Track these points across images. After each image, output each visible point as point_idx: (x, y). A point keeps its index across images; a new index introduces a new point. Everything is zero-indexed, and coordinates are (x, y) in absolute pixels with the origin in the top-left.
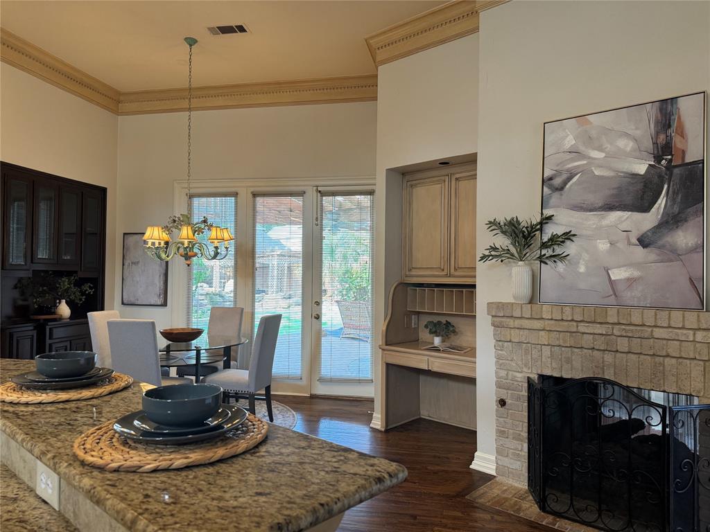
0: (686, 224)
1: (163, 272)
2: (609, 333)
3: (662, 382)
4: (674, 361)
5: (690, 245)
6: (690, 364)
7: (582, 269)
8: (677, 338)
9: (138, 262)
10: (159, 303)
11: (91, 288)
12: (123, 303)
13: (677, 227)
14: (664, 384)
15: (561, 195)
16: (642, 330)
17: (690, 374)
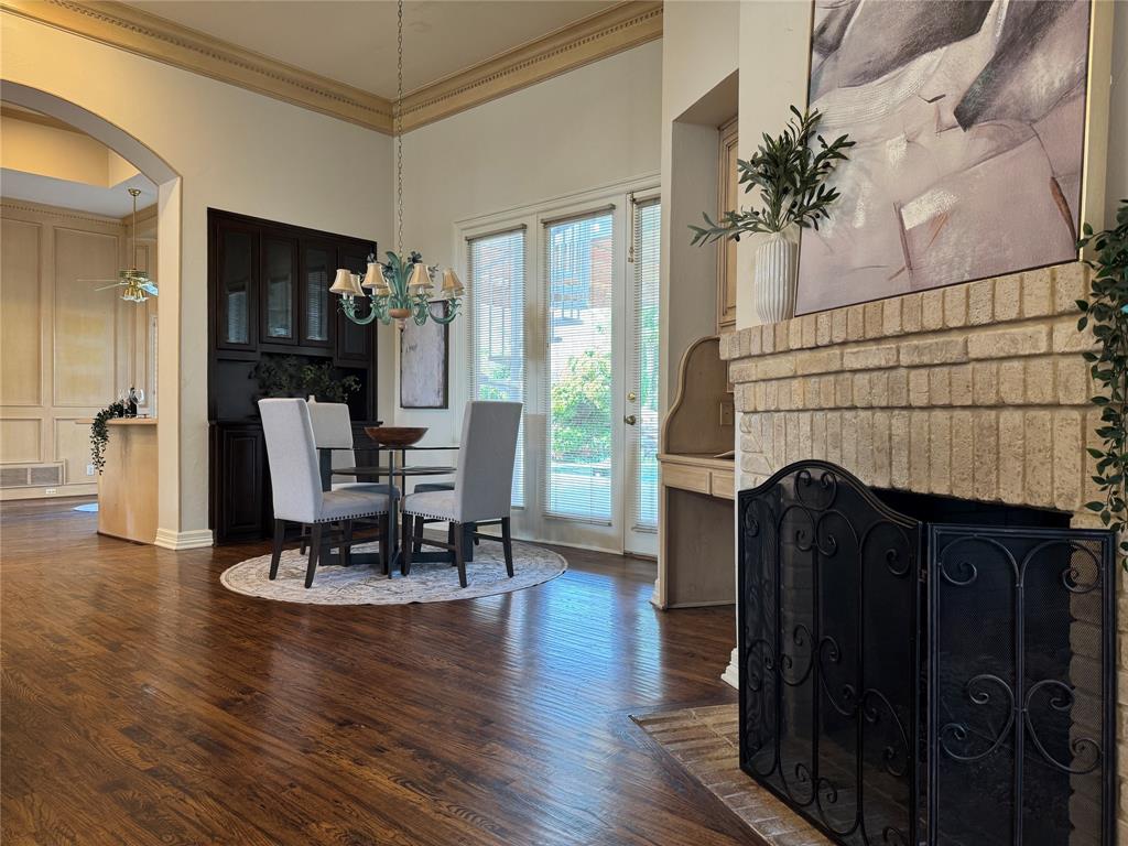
0: (1052, 30)
1: (442, 357)
2: (891, 364)
3: (993, 477)
4: (1018, 415)
5: (1057, 85)
6: (1052, 420)
7: (860, 221)
8: (1013, 352)
9: (416, 346)
10: (438, 404)
11: (356, 383)
12: (401, 406)
13: (1032, 47)
14: (998, 482)
15: (837, 58)
16: (949, 343)
17: (1052, 449)
